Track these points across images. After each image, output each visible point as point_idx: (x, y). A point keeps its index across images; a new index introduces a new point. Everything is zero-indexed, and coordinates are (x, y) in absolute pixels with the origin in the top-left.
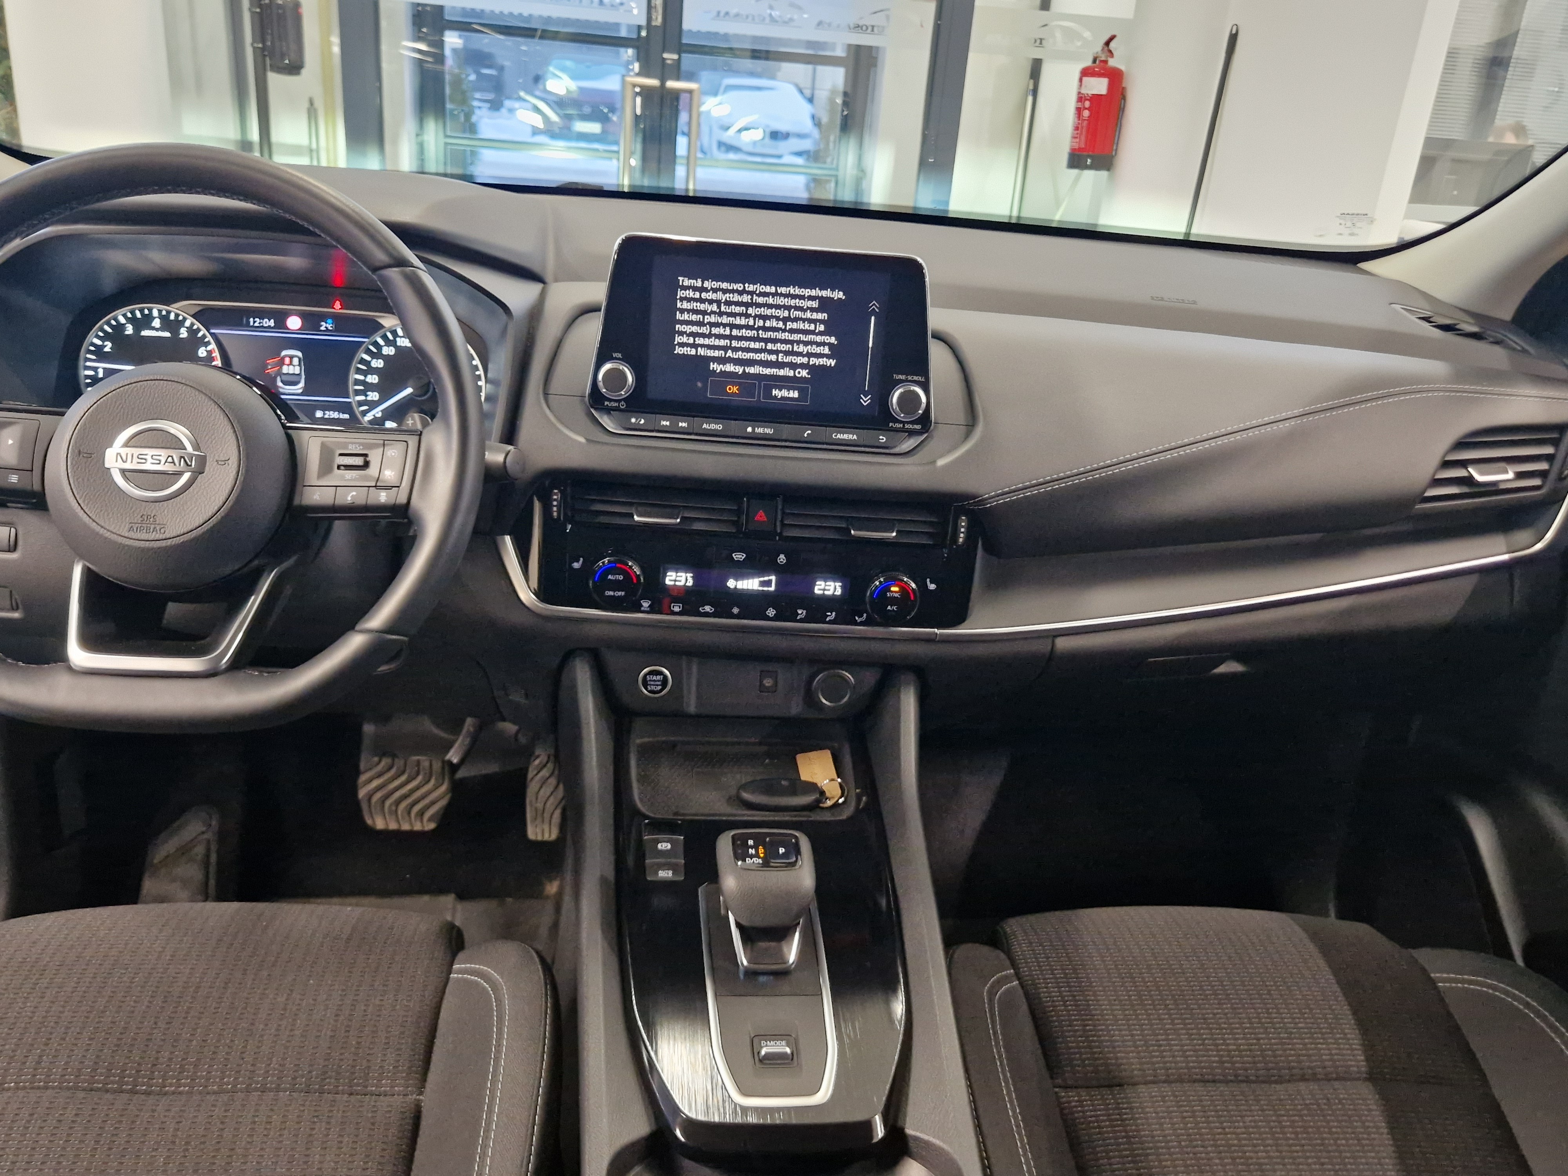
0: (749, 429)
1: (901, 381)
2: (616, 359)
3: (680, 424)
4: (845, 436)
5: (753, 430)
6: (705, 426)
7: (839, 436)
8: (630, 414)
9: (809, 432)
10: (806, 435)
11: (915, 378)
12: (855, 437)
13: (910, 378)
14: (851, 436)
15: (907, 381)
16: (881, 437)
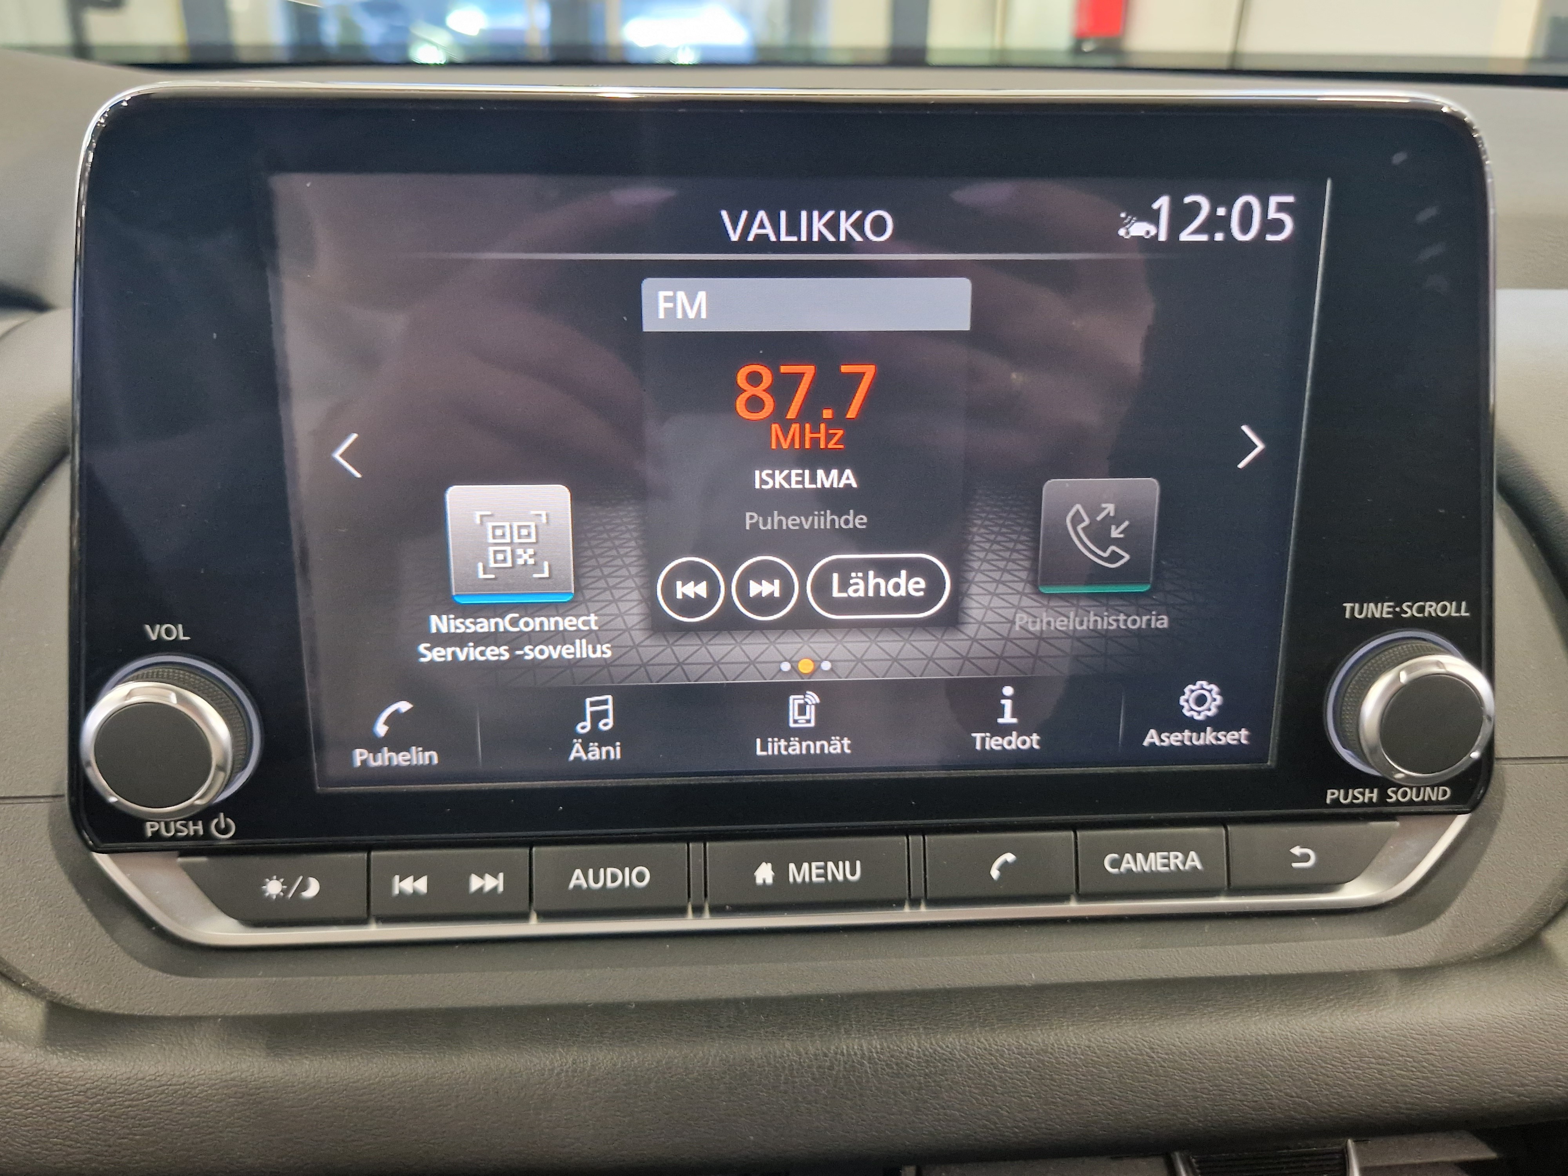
0: (765, 874)
1: (1376, 627)
2: (160, 646)
3: (475, 883)
4: (1155, 862)
5: (780, 872)
6: (577, 879)
7: (1128, 863)
8: (255, 861)
9: (1010, 857)
10: (995, 873)
11: (1432, 608)
12: (1194, 861)
13: (1410, 610)
14: (1176, 860)
15: (1398, 622)
16: (1297, 851)
